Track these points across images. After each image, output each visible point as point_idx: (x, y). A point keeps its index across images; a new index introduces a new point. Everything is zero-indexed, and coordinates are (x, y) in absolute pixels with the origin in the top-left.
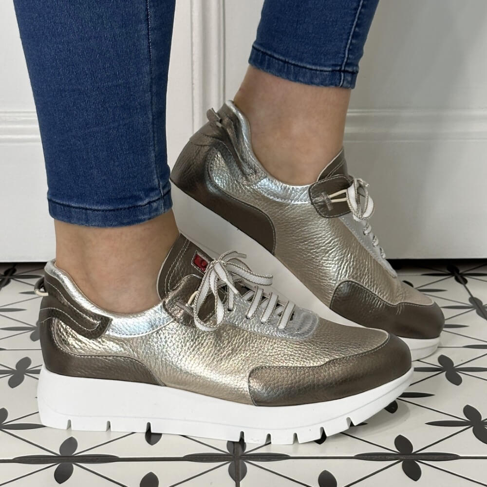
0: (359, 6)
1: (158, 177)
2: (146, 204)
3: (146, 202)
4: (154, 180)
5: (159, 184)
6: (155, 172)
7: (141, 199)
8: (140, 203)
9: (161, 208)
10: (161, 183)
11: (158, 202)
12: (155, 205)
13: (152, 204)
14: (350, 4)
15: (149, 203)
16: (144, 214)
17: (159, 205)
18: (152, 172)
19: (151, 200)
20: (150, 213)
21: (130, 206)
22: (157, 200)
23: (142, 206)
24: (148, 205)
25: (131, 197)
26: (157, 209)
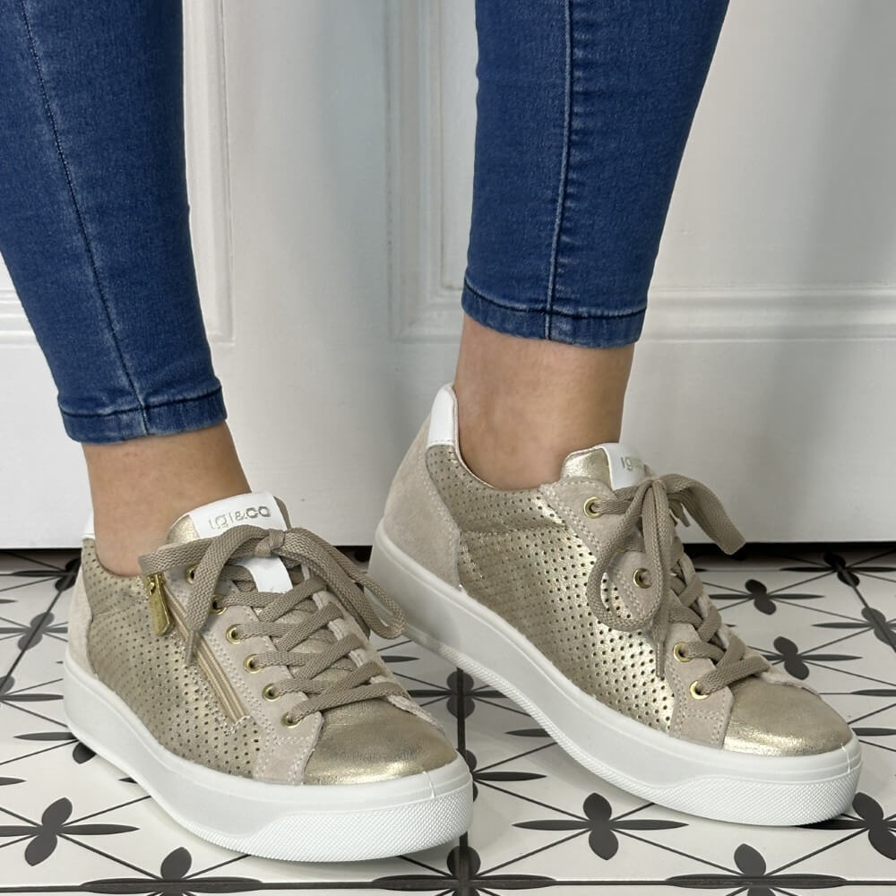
0: (558, 195)
1: (128, 375)
2: (109, 415)
3: (108, 410)
4: (119, 377)
5: (132, 385)
6: (118, 363)
7: (104, 405)
8: (101, 411)
9: (139, 424)
10: (136, 385)
11: (131, 414)
12: (125, 417)
13: (120, 416)
14: (540, 195)
15: (115, 413)
16: (111, 430)
17: (133, 419)
18: (112, 363)
19: (118, 409)
20: (120, 430)
21: (91, 413)
22: (131, 410)
23: (105, 416)
24: (113, 417)
25: (91, 399)
26: (129, 426)
